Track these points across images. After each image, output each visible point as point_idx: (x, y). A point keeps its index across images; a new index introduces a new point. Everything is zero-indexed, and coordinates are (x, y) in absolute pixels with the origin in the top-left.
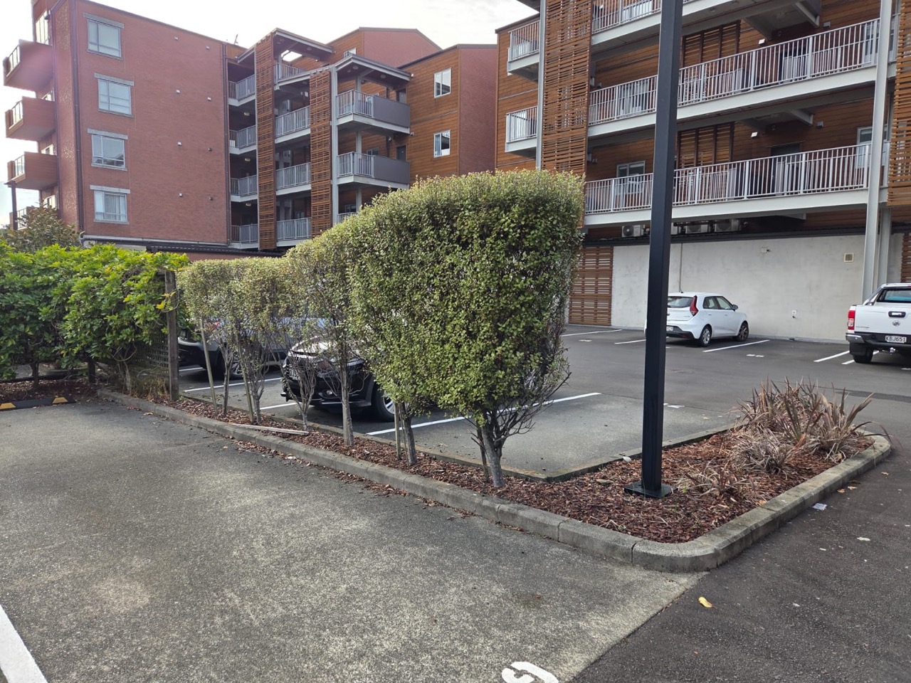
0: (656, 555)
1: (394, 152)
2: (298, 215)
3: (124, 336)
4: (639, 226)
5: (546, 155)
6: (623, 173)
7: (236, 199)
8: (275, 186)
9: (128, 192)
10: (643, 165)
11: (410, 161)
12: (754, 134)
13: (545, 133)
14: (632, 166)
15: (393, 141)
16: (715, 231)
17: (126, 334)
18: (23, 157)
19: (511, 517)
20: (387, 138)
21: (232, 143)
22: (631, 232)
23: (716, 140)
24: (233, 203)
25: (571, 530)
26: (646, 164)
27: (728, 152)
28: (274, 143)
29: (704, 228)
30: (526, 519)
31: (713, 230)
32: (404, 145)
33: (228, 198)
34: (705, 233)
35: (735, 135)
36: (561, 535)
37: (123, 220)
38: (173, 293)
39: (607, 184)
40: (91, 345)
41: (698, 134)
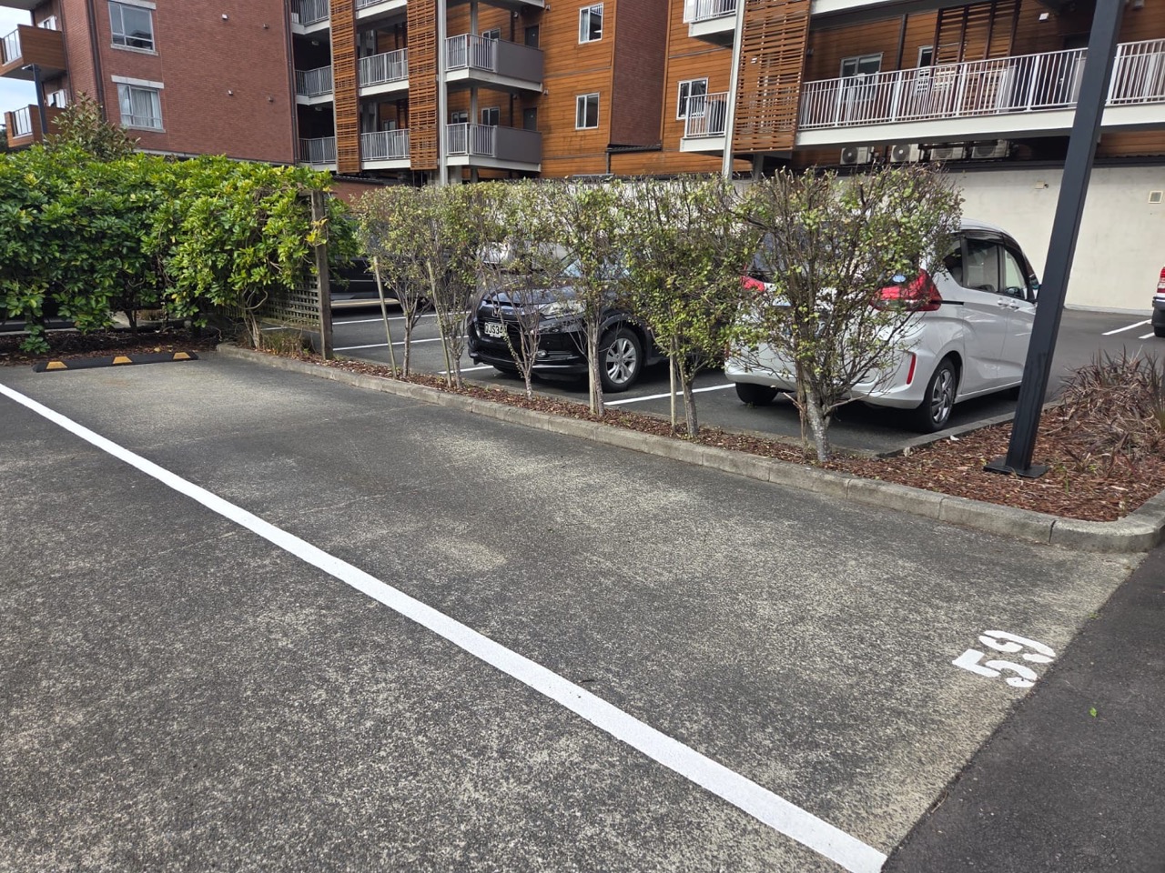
0: (1087, 533)
1: (520, 34)
2: (386, 125)
3: (256, 278)
4: (866, 148)
5: (747, 42)
6: (849, 71)
7: (304, 100)
8: (358, 82)
9: (160, 85)
10: (879, 59)
11: (542, 49)
12: (1044, 16)
13: (748, 8)
14: (863, 61)
15: (520, 17)
16: (973, 157)
17: (259, 274)
18: (17, 32)
19: (867, 493)
20: (513, 14)
21: (295, 17)
22: (854, 157)
23: (993, 23)
24: (300, 106)
25: (960, 507)
26: (883, 58)
27: (1008, 41)
28: (354, 18)
29: (957, 153)
30: (892, 494)
31: (969, 155)
32: (536, 24)
33: (293, 99)
34: (958, 160)
35: (1020, 16)
36: (943, 513)
37: (158, 126)
38: (323, 222)
39: (832, 87)
40: (210, 287)
41: (966, 14)
